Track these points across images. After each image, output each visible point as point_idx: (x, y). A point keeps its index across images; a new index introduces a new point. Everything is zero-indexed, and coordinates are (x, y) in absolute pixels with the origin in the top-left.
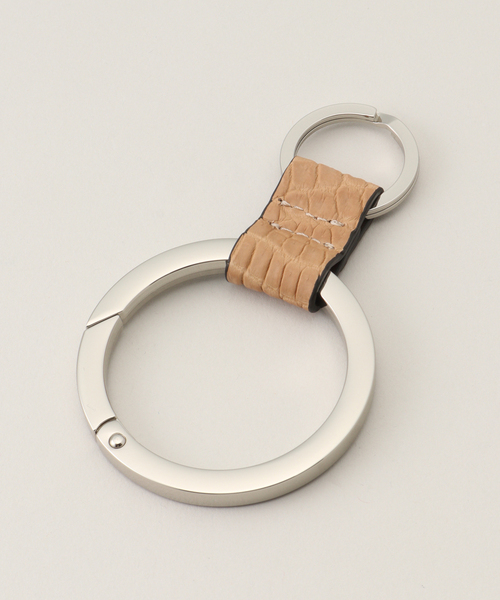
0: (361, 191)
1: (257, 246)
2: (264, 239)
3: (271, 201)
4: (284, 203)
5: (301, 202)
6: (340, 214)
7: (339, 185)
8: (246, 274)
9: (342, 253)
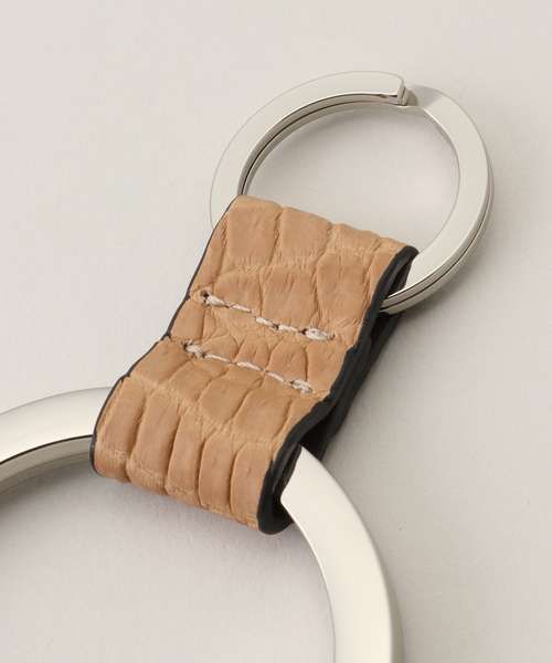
0: (366, 260)
1: (147, 403)
2: (162, 388)
3: (187, 297)
4: (212, 299)
5: (246, 295)
6: (325, 313)
7: (322, 250)
8: (130, 465)
9: (327, 400)
